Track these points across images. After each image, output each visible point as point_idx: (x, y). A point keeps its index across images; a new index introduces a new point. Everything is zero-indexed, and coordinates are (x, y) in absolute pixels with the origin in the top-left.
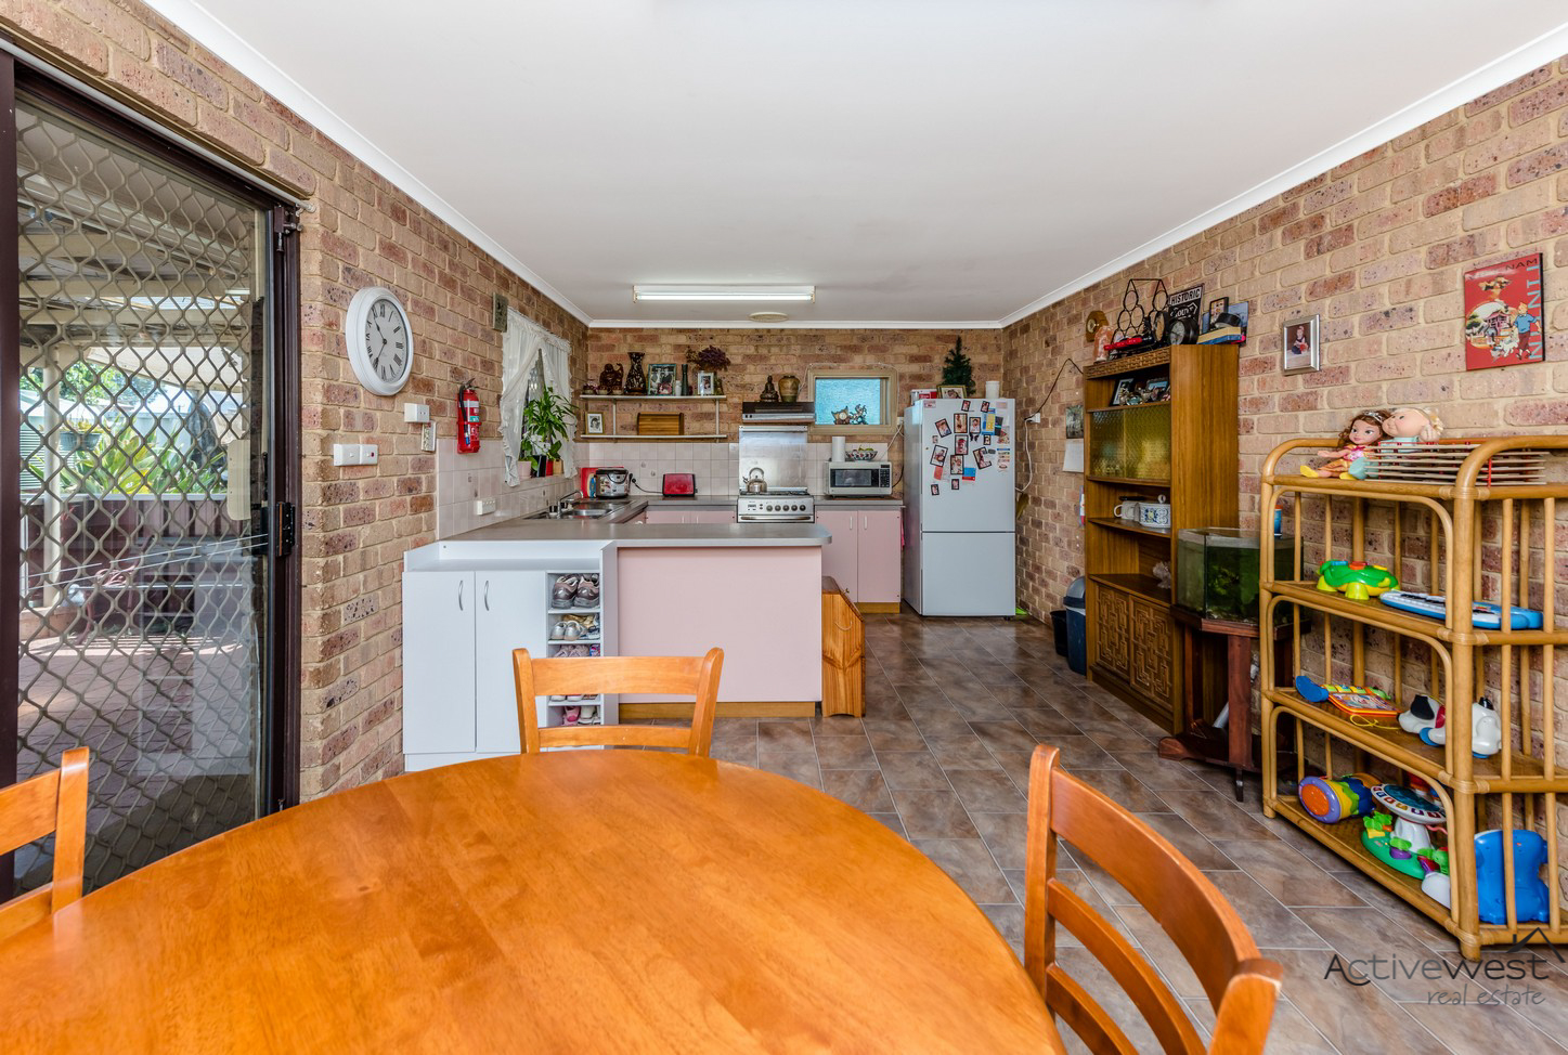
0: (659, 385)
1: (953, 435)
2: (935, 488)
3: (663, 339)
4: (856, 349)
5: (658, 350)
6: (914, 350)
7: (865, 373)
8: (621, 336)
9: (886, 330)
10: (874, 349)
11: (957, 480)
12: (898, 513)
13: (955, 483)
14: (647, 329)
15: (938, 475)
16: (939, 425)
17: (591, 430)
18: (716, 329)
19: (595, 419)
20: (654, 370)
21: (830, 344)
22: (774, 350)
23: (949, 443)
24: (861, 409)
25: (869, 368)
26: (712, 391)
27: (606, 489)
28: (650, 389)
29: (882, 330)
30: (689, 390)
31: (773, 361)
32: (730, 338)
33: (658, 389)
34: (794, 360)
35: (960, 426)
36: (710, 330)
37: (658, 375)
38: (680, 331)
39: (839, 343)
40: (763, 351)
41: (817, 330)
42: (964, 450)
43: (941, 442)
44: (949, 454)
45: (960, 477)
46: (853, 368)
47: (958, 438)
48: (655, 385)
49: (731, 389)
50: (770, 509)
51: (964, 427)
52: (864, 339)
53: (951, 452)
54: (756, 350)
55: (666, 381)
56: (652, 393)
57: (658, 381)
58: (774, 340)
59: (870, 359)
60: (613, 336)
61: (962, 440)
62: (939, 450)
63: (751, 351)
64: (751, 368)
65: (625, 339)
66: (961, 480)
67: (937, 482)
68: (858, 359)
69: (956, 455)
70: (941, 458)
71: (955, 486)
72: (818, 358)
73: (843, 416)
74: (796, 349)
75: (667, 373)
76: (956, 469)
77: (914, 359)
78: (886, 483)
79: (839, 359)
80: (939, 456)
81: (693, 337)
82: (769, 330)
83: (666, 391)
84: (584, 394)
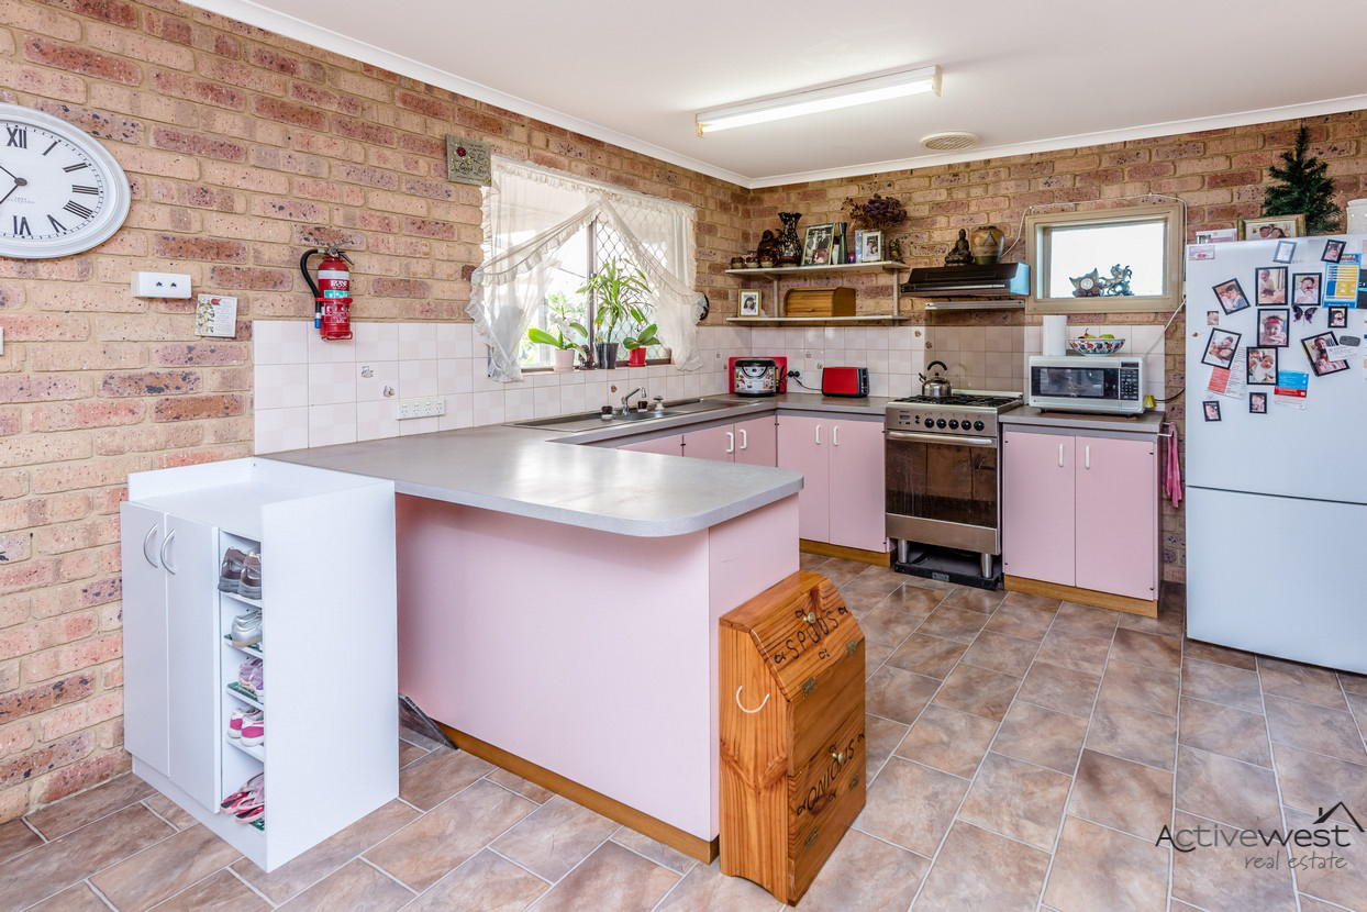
0: (815, 252)
1: (1254, 309)
2: (1213, 411)
3: (832, 193)
4: (1106, 177)
5: (825, 208)
6: (1221, 165)
7: (1126, 213)
8: (784, 195)
9: (1162, 138)
10: (1137, 173)
11: (1264, 395)
12: (1152, 446)
13: (1258, 402)
14: (813, 183)
15: (1217, 385)
16: (1221, 290)
17: (744, 311)
18: (895, 172)
19: (750, 299)
20: (811, 234)
21: (1061, 174)
22: (976, 192)
23: (1245, 325)
24: (1121, 273)
25: (1131, 204)
26: (878, 256)
27: (740, 384)
28: (804, 258)
29: (1155, 139)
30: (848, 256)
31: (973, 209)
32: (914, 182)
33: (813, 257)
34: (1004, 204)
35: (1269, 292)
36: (888, 174)
37: (815, 240)
38: (852, 180)
39: (1078, 170)
40: (960, 195)
41: (1041, 154)
42: (1280, 337)
43: (1225, 322)
44: (1243, 345)
45: (1269, 390)
46: (1102, 206)
47: (1264, 315)
48: (810, 252)
49: (915, 252)
50: (929, 424)
51: (1279, 294)
52: (1122, 159)
53: (1249, 340)
54: (949, 194)
55: (822, 245)
56: (807, 263)
57: (814, 247)
58: (975, 178)
59: (1133, 190)
60: (776, 196)
61: (1275, 319)
62: (1220, 338)
63: (942, 196)
64: (941, 220)
65: (789, 199)
66: (1272, 397)
67: (1217, 397)
68: (1111, 192)
69: (1259, 347)
70: (1225, 353)
71: (1257, 404)
72: (1043, 197)
73: (1087, 285)
74: (1009, 187)
75: (824, 236)
76: (1259, 373)
77: (1219, 181)
78: (1131, 392)
79: (1076, 196)
80: (1220, 349)
81: (866, 186)
82: (968, 165)
83: (821, 260)
84: (733, 268)
